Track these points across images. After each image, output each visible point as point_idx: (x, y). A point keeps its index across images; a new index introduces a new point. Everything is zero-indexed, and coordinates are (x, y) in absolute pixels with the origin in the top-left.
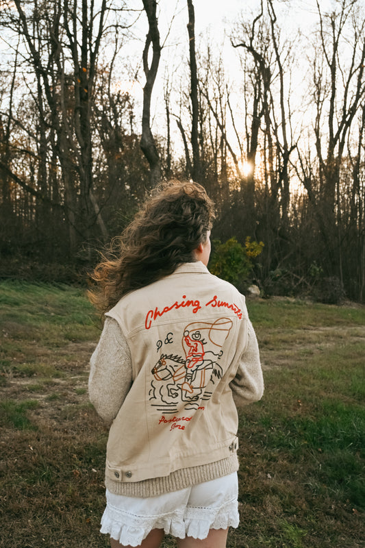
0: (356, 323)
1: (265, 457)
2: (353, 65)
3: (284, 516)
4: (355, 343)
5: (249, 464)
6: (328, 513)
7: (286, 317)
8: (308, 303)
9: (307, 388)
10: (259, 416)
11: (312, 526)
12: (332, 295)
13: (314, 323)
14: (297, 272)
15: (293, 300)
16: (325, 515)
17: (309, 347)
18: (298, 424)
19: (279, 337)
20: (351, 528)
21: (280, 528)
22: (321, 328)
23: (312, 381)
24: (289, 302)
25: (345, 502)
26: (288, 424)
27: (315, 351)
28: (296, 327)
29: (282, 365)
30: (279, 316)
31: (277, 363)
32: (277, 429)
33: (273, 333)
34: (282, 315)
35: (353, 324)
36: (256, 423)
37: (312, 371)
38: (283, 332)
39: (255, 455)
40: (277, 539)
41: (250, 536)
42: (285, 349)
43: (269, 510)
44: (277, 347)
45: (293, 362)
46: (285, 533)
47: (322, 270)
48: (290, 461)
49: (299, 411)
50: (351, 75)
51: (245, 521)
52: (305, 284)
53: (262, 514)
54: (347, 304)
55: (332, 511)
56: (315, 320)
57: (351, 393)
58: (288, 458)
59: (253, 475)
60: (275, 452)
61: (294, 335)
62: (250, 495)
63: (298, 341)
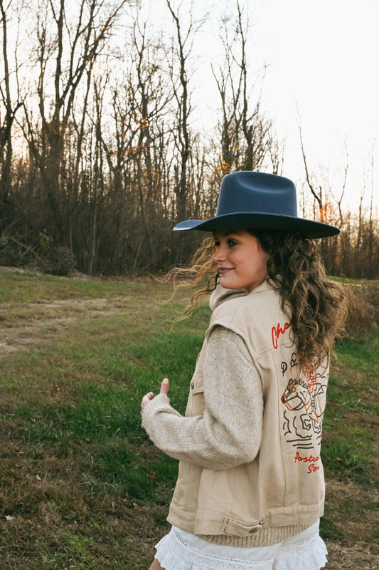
0: (90, 295)
1: (28, 455)
2: (80, 24)
3: (64, 525)
4: (96, 317)
5: (13, 466)
6: (109, 513)
7: (17, 290)
8: (38, 274)
9: (60, 370)
10: (15, 406)
11: (96, 532)
12: (63, 266)
13: (48, 297)
14: (23, 241)
15: (22, 271)
16: (107, 516)
17: (50, 323)
18: (60, 411)
19: (14, 312)
20: (136, 526)
21: (63, 539)
22: (56, 302)
23: (65, 362)
24: (18, 274)
25: (124, 497)
26: (49, 413)
27: (59, 327)
28: (29, 301)
29: (28, 345)
30: (9, 289)
31: (21, 342)
32: (37, 420)
33: (7, 308)
34: (13, 288)
35: (87, 297)
36: (13, 415)
37: (62, 350)
38: (17, 306)
39: (18, 455)
40: (63, 555)
41: (31, 556)
42: (24, 326)
43: (47, 519)
44: (15, 324)
45: (39, 341)
46: (70, 545)
47: (52, 239)
48: (59, 456)
49: (57, 396)
50: (78, 35)
51: (22, 539)
52: (33, 254)
53: (39, 526)
54: (77, 276)
55: (113, 510)
56: (48, 293)
57: (106, 373)
58: (55, 453)
59: (21, 479)
60: (39, 448)
61: (30, 310)
62: (21, 505)
63: (36, 316)
